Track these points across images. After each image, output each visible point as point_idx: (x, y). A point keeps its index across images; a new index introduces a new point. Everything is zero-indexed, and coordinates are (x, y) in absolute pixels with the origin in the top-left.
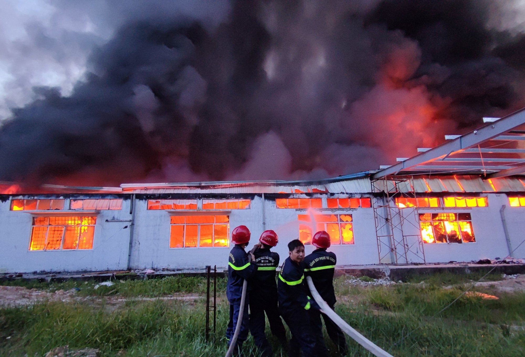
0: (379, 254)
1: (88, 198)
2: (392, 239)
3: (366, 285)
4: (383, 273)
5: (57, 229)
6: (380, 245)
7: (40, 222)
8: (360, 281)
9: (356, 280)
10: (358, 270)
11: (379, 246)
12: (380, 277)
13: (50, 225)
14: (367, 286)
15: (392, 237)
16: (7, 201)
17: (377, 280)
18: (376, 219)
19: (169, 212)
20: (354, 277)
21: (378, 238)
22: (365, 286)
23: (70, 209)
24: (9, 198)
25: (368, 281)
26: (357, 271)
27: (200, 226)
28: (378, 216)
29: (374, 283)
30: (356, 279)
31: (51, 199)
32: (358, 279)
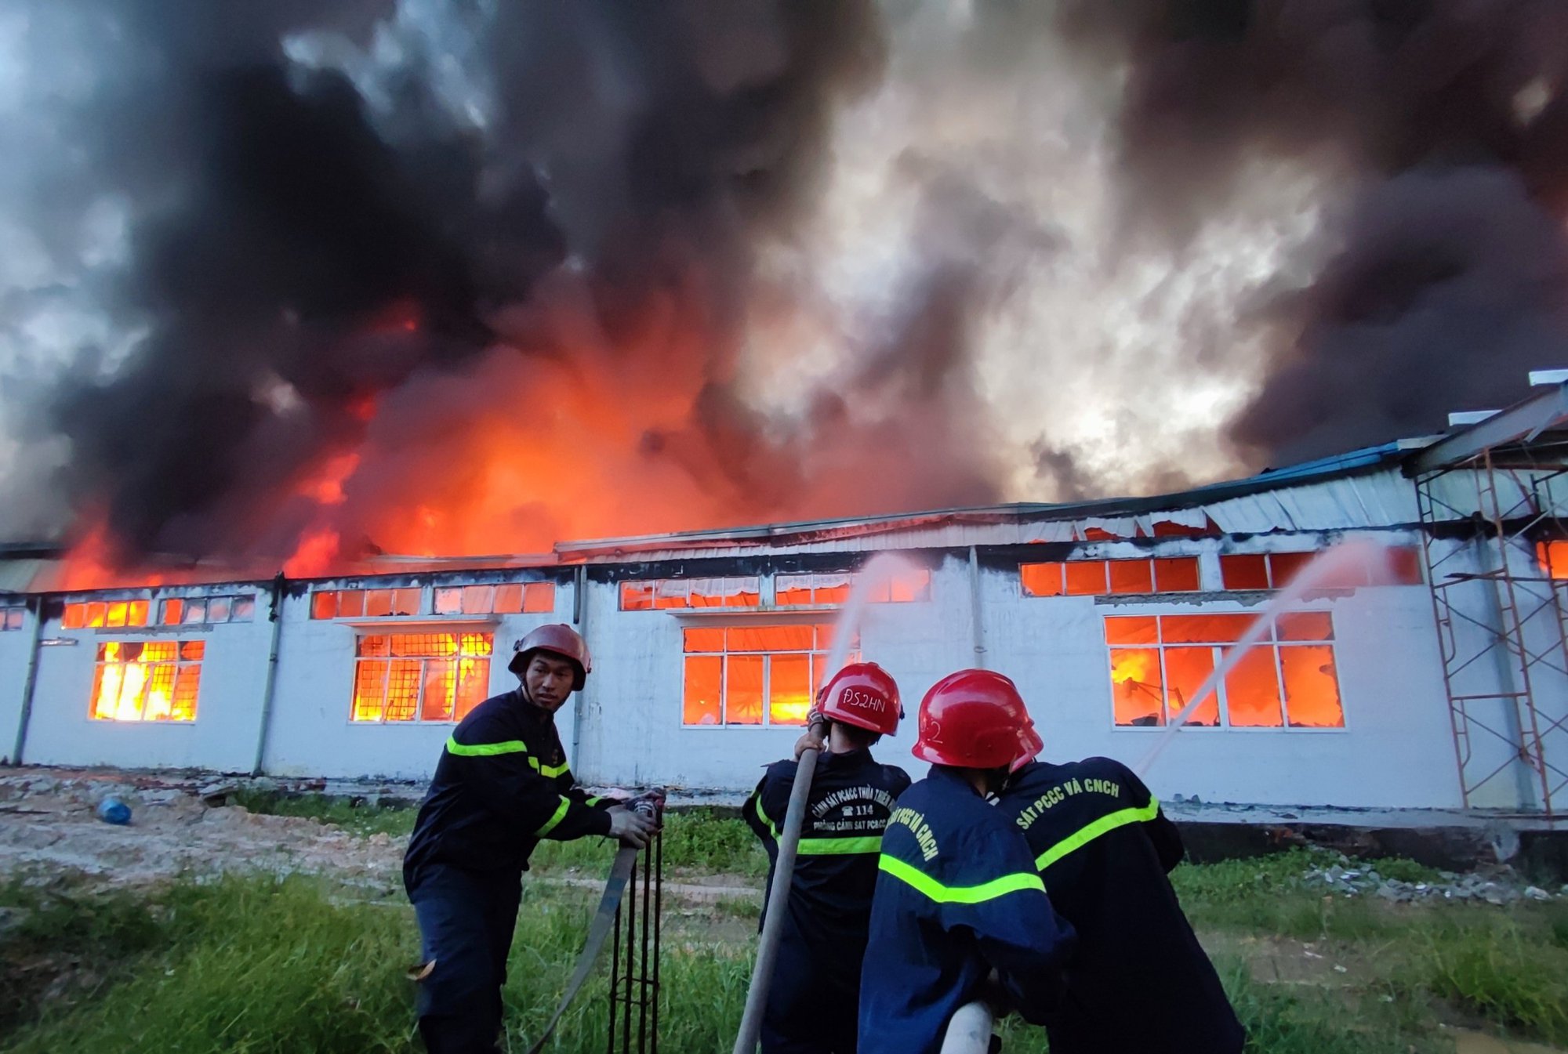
0: (1461, 767)
1: (473, 581)
2: (1524, 710)
3: (1405, 896)
4: (1487, 850)
5: (408, 668)
6: (1465, 733)
7: (373, 648)
8: (1373, 875)
9: (1356, 873)
10: (1363, 831)
11: (1461, 737)
12: (1471, 867)
13: (392, 655)
14: (1409, 900)
15: (1522, 701)
16: (304, 596)
17: (1457, 876)
18: (1445, 630)
19: (680, 617)
20: (1343, 858)
21: (1456, 704)
22: (1400, 901)
23: (434, 613)
24: (307, 588)
25: (1414, 881)
26: (1359, 834)
27: (769, 657)
28: (1453, 615)
29: (1443, 891)
30: (1357, 867)
31: (392, 589)
32: (1367, 867)
